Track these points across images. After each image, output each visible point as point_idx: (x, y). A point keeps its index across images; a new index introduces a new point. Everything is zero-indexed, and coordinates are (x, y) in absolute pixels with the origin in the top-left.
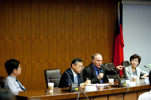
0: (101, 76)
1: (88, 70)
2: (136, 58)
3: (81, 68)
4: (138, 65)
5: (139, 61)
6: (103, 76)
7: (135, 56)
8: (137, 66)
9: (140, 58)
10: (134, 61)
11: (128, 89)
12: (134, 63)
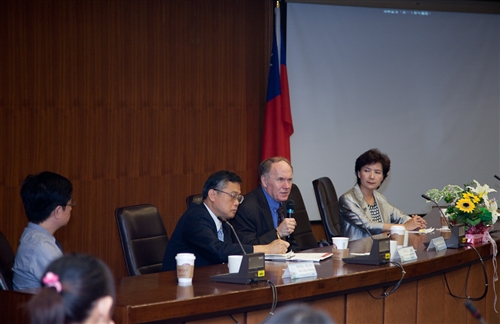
2: (375, 162)
4: (381, 183)
7: (371, 157)
9: (386, 161)
10: (370, 170)
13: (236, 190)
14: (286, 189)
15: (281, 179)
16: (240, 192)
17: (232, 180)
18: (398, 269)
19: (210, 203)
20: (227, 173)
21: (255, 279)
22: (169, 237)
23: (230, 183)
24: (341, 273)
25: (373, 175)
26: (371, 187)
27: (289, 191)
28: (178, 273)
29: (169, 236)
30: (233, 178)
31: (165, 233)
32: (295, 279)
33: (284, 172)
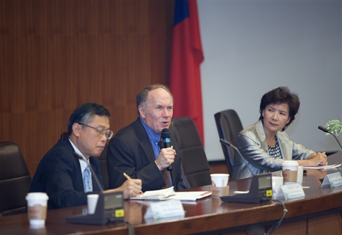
0: (167, 156)
1: (130, 140)
2: (281, 101)
3: (104, 138)
4: (287, 125)
5: (293, 112)
6: (173, 157)
7: (278, 96)
8: (283, 130)
9: (294, 101)
10: (274, 110)
11: (286, 210)
12: (275, 118)
13: (103, 124)
14: (166, 118)
15: (160, 107)
16: (108, 126)
17: (100, 114)
18: (279, 208)
19: (74, 139)
20: (94, 105)
21: (112, 220)
22: (32, 178)
23: (97, 117)
24: (220, 211)
25: (276, 115)
26: (273, 128)
27: (169, 120)
28: (29, 214)
29: (32, 176)
30: (100, 111)
31: (27, 173)
32: (159, 219)
33: (163, 99)
